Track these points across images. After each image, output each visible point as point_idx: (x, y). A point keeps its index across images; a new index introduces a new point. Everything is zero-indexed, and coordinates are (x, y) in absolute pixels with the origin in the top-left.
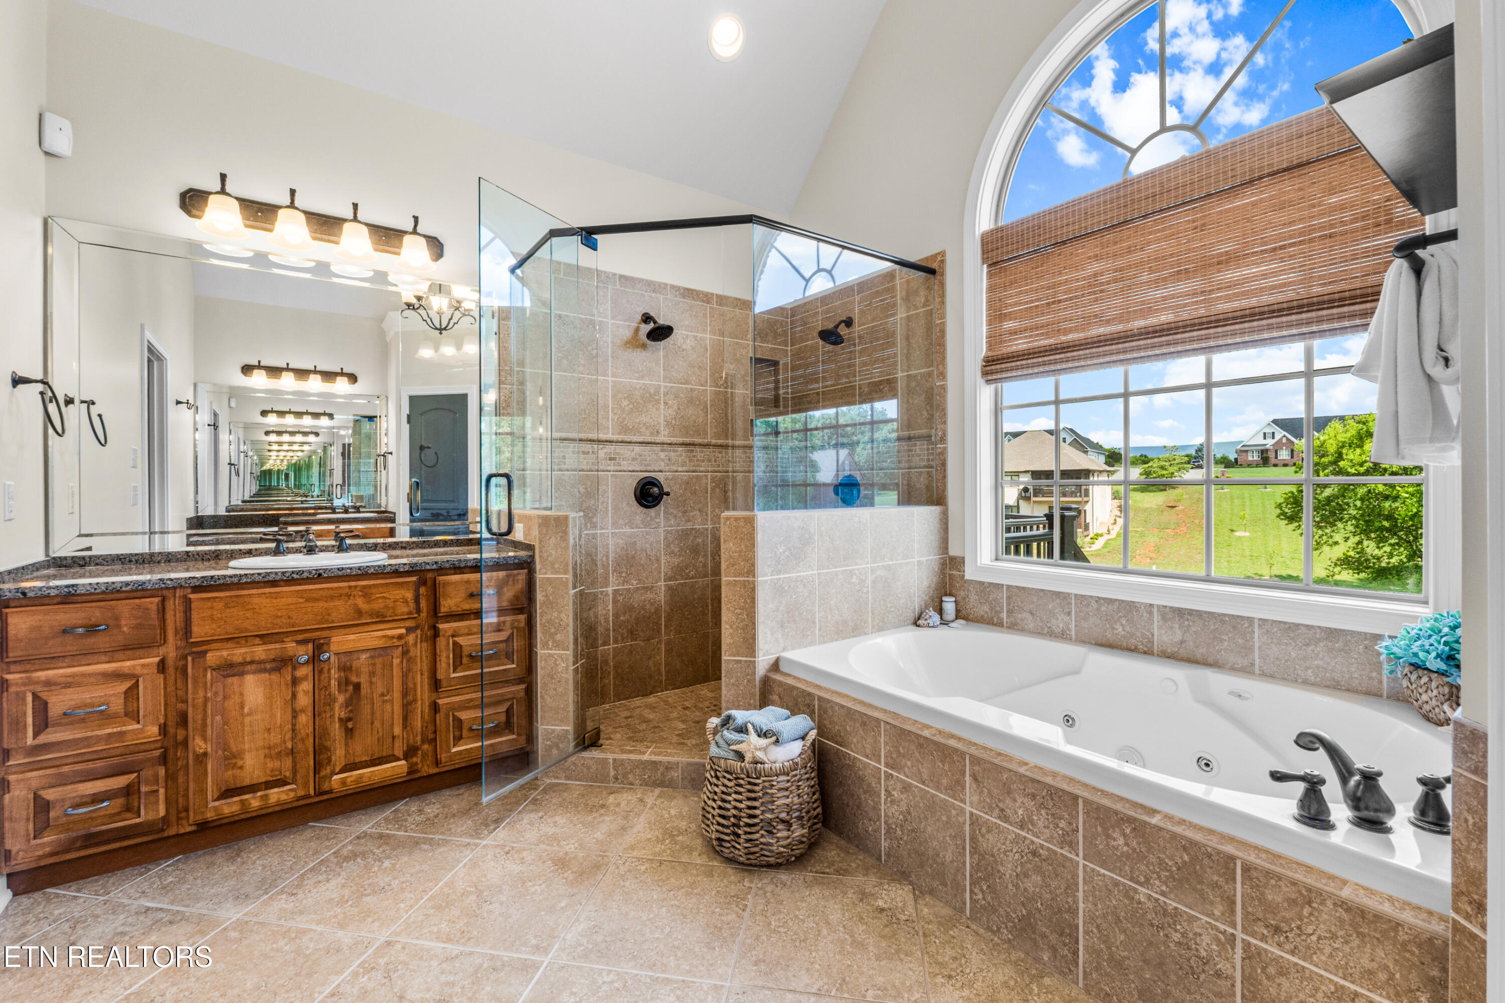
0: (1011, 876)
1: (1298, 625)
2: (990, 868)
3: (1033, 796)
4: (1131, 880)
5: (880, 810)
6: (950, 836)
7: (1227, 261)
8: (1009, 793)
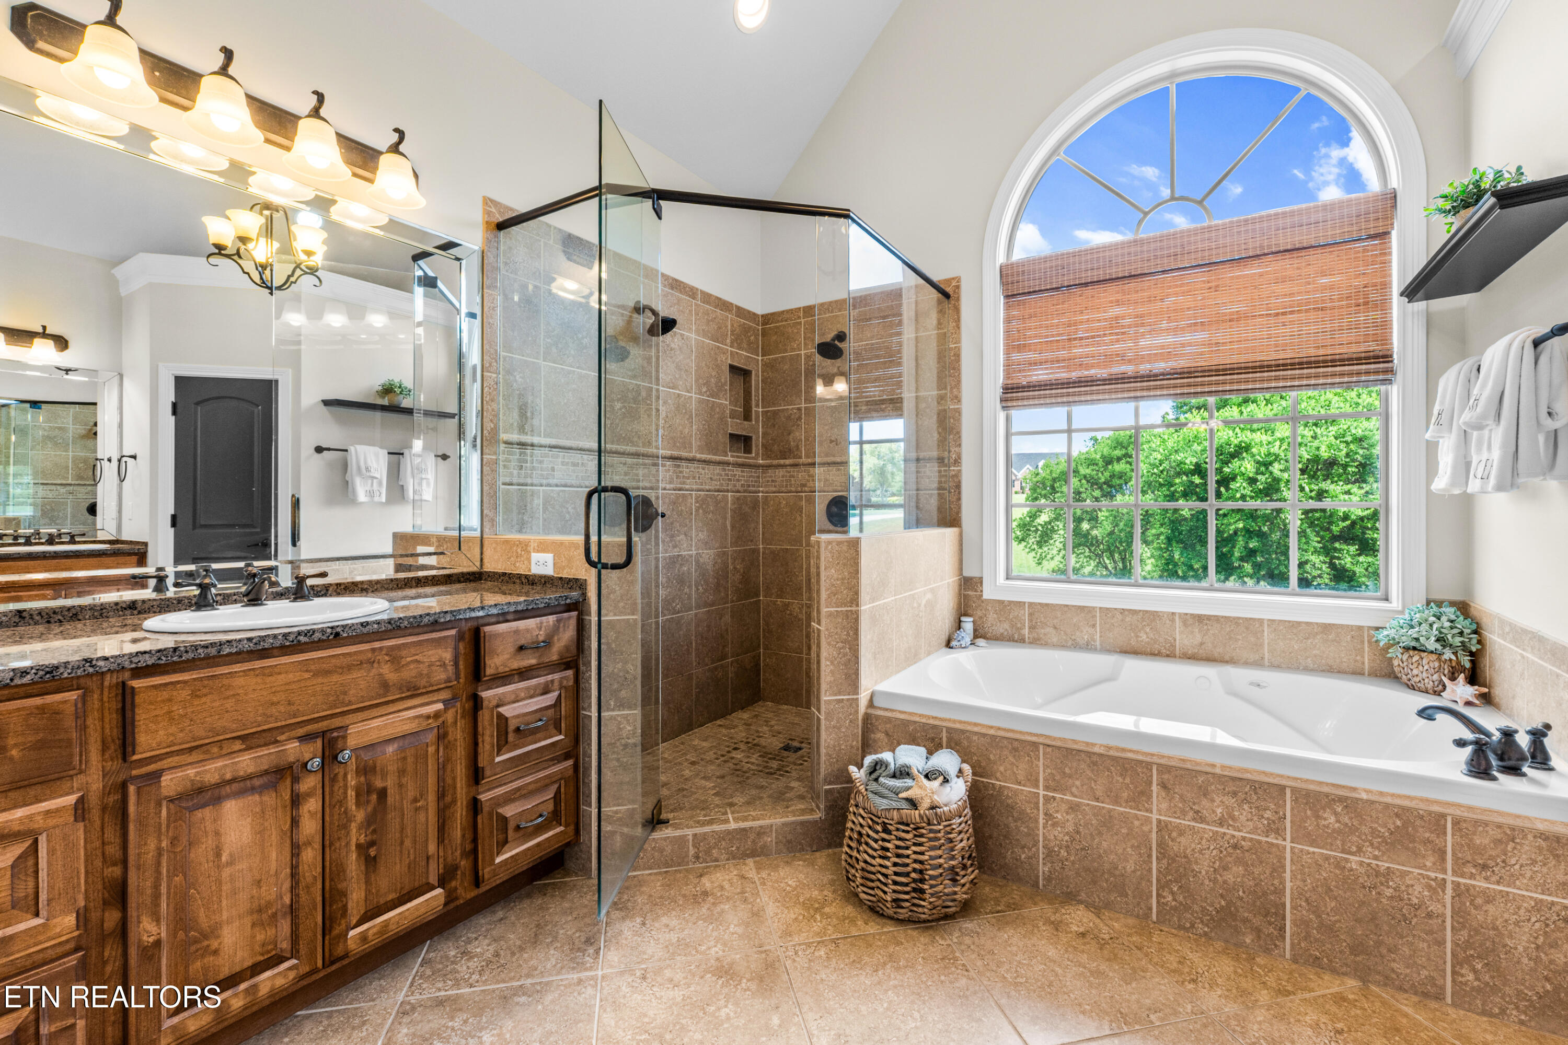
0: (1207, 872)
1: (1299, 623)
2: (1181, 870)
3: (1235, 794)
4: (1342, 852)
5: (1038, 835)
6: (1132, 846)
7: (1238, 319)
8: (1205, 795)
